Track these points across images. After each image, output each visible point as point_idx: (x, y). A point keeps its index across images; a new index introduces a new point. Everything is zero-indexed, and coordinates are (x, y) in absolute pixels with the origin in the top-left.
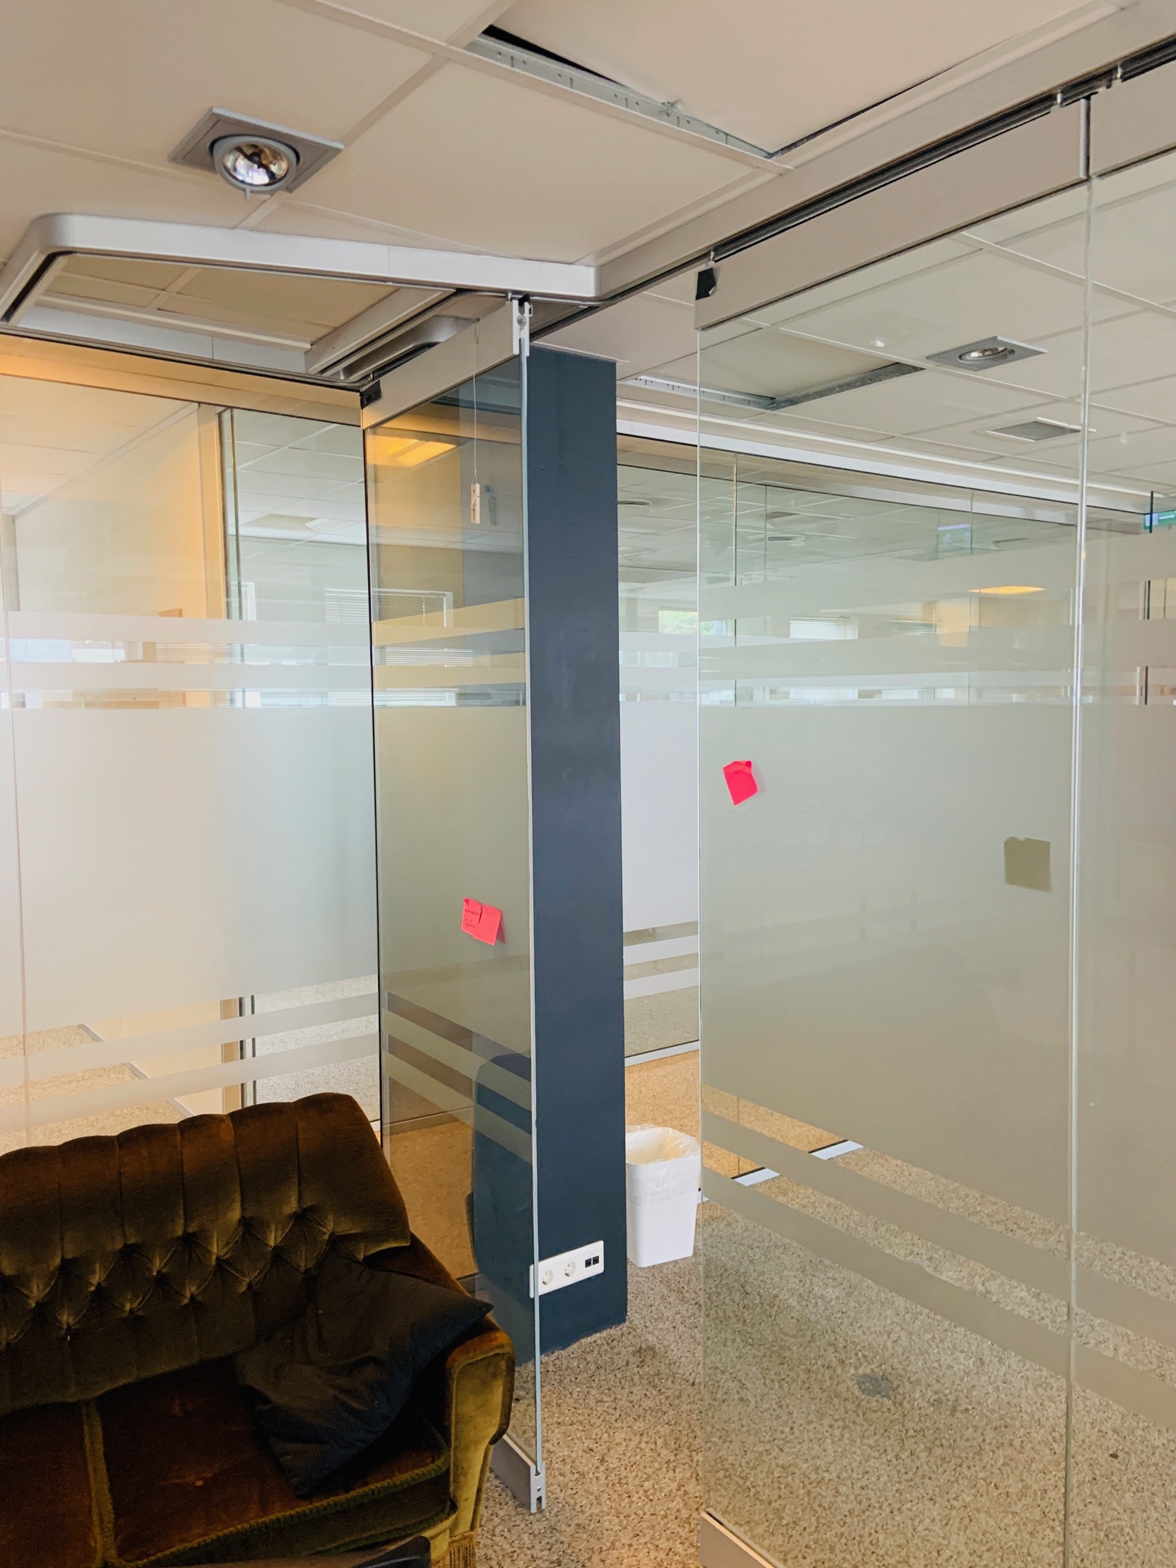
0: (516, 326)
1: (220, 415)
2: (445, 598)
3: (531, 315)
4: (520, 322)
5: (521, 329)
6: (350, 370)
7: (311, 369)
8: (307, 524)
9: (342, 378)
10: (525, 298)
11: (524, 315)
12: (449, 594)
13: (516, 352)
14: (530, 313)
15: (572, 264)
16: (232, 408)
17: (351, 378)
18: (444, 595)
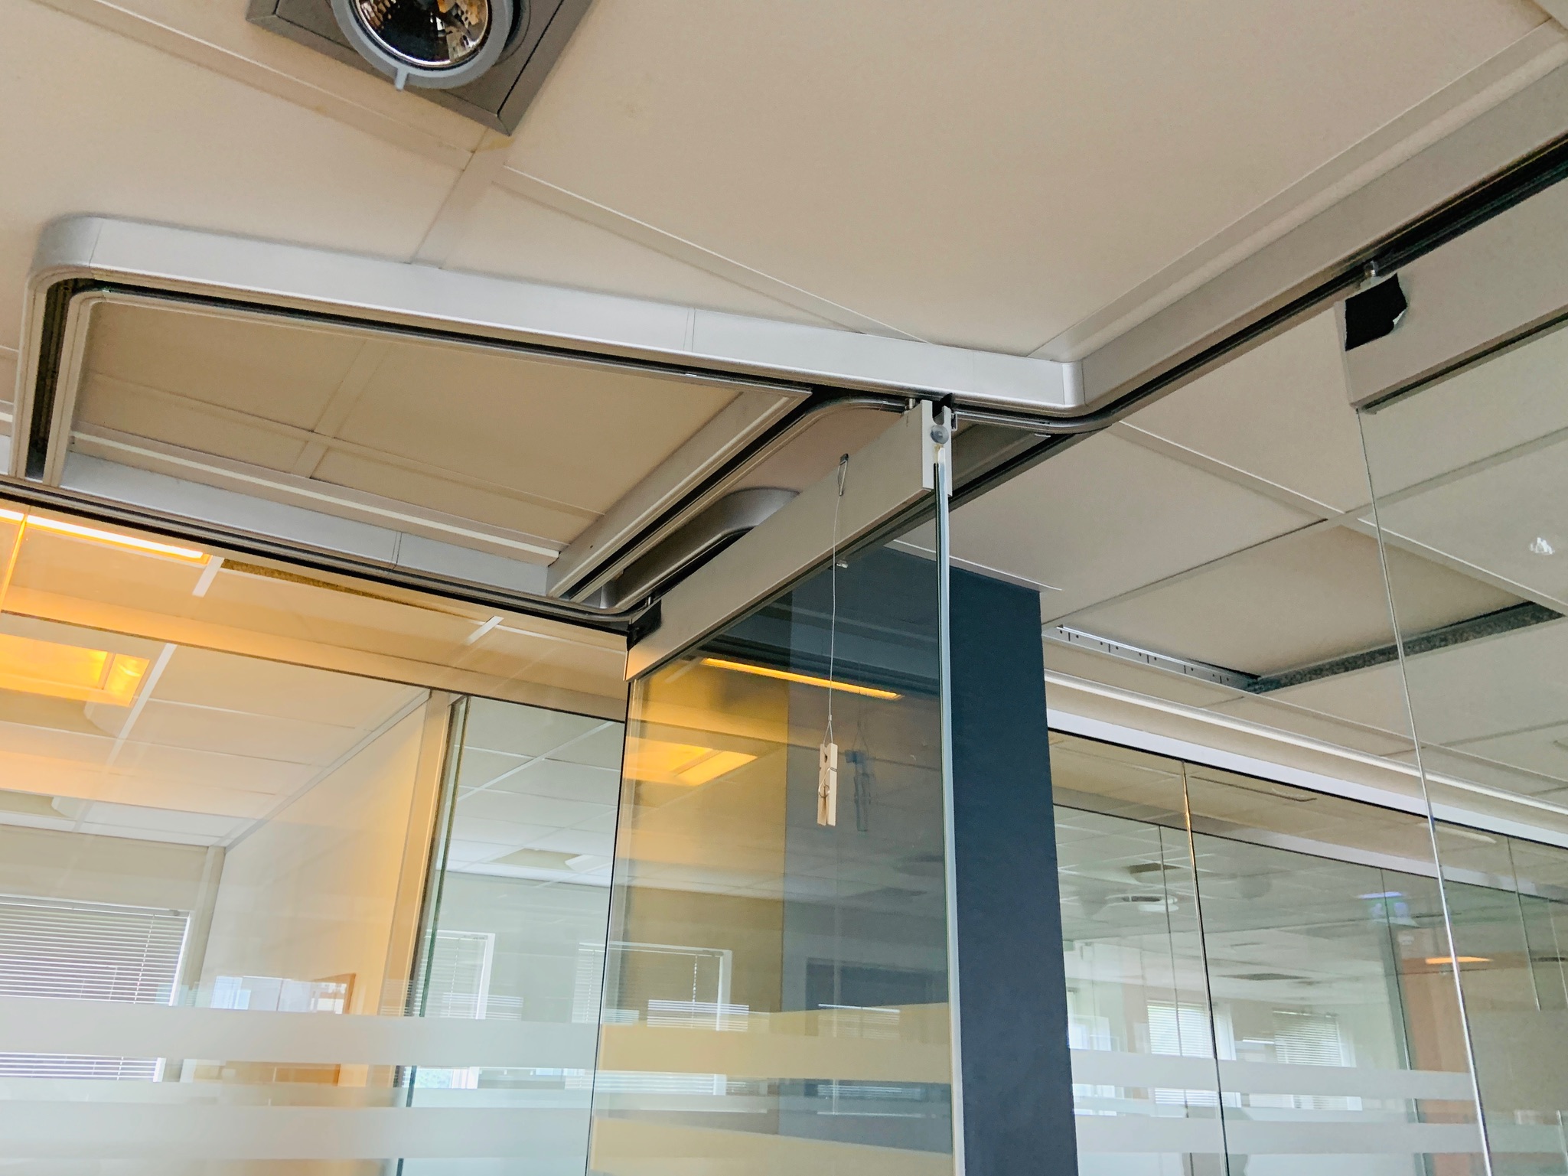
0: (927, 442)
1: (453, 707)
2: (721, 958)
3: (955, 430)
4: (936, 437)
5: (937, 449)
6: (617, 590)
7: (554, 589)
8: (569, 862)
9: (603, 606)
10: (942, 402)
11: (944, 425)
12: (728, 954)
13: (928, 484)
14: (953, 425)
15: (1026, 355)
16: (468, 695)
17: (617, 606)
18: (722, 954)
